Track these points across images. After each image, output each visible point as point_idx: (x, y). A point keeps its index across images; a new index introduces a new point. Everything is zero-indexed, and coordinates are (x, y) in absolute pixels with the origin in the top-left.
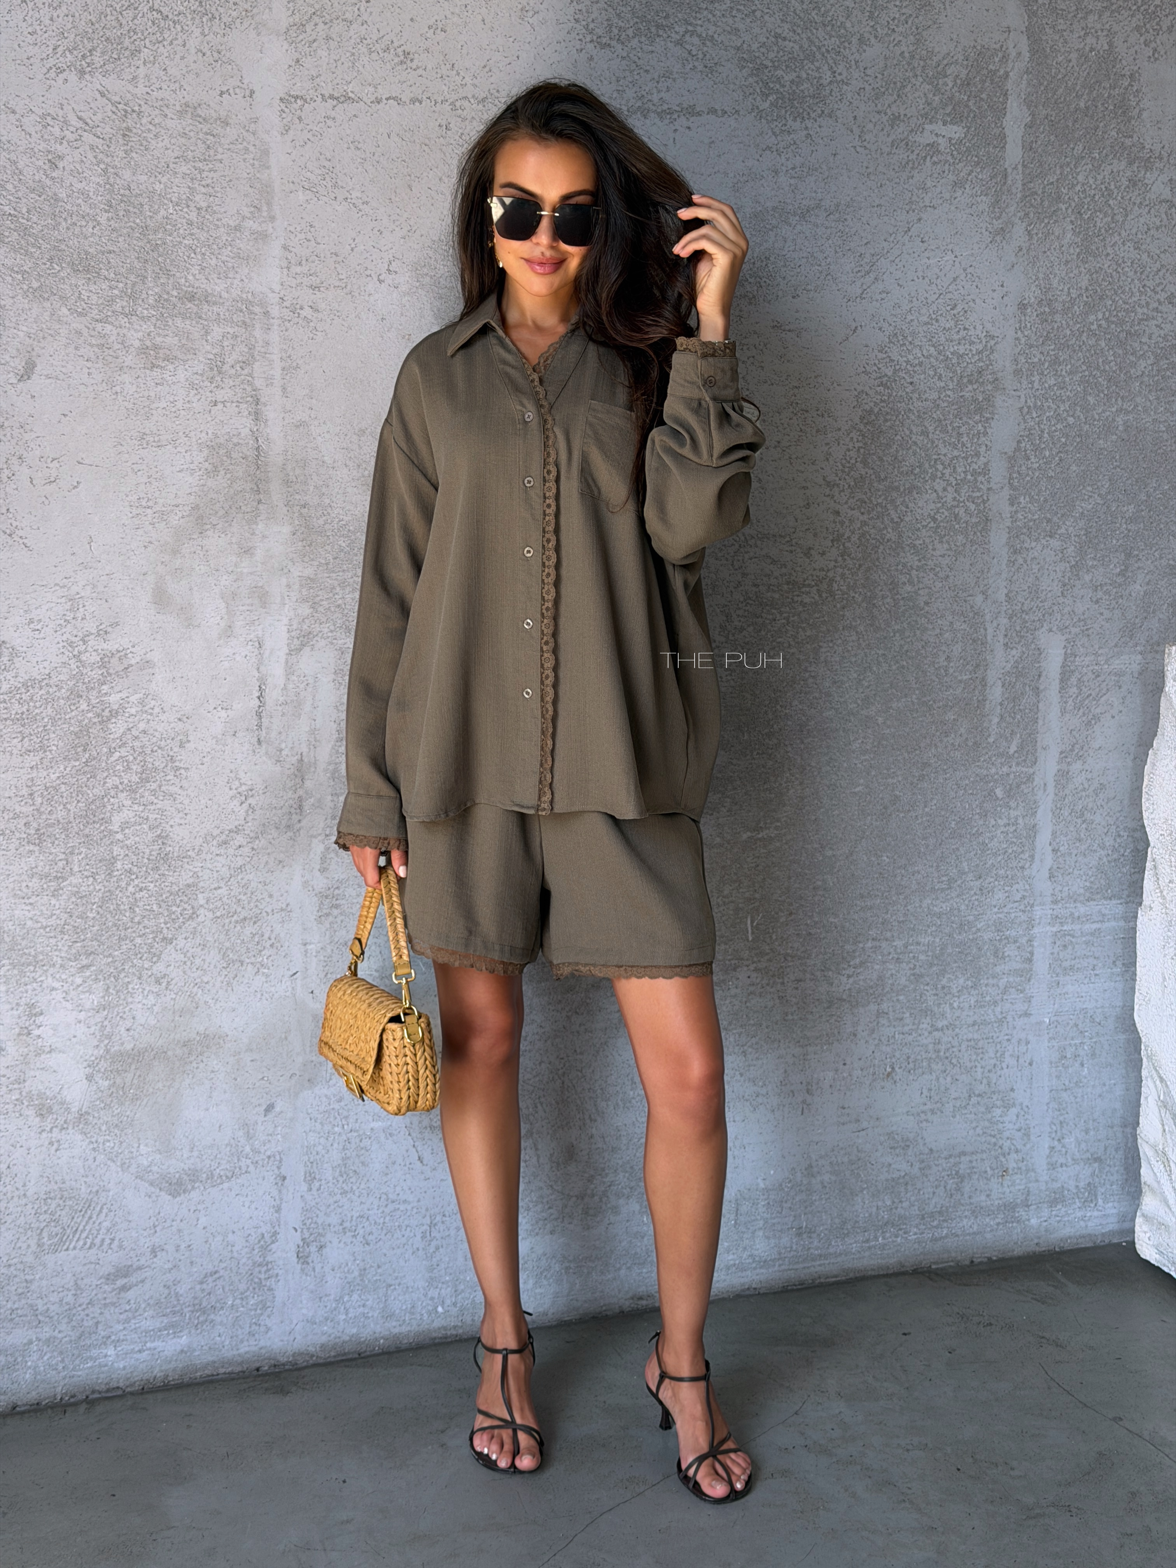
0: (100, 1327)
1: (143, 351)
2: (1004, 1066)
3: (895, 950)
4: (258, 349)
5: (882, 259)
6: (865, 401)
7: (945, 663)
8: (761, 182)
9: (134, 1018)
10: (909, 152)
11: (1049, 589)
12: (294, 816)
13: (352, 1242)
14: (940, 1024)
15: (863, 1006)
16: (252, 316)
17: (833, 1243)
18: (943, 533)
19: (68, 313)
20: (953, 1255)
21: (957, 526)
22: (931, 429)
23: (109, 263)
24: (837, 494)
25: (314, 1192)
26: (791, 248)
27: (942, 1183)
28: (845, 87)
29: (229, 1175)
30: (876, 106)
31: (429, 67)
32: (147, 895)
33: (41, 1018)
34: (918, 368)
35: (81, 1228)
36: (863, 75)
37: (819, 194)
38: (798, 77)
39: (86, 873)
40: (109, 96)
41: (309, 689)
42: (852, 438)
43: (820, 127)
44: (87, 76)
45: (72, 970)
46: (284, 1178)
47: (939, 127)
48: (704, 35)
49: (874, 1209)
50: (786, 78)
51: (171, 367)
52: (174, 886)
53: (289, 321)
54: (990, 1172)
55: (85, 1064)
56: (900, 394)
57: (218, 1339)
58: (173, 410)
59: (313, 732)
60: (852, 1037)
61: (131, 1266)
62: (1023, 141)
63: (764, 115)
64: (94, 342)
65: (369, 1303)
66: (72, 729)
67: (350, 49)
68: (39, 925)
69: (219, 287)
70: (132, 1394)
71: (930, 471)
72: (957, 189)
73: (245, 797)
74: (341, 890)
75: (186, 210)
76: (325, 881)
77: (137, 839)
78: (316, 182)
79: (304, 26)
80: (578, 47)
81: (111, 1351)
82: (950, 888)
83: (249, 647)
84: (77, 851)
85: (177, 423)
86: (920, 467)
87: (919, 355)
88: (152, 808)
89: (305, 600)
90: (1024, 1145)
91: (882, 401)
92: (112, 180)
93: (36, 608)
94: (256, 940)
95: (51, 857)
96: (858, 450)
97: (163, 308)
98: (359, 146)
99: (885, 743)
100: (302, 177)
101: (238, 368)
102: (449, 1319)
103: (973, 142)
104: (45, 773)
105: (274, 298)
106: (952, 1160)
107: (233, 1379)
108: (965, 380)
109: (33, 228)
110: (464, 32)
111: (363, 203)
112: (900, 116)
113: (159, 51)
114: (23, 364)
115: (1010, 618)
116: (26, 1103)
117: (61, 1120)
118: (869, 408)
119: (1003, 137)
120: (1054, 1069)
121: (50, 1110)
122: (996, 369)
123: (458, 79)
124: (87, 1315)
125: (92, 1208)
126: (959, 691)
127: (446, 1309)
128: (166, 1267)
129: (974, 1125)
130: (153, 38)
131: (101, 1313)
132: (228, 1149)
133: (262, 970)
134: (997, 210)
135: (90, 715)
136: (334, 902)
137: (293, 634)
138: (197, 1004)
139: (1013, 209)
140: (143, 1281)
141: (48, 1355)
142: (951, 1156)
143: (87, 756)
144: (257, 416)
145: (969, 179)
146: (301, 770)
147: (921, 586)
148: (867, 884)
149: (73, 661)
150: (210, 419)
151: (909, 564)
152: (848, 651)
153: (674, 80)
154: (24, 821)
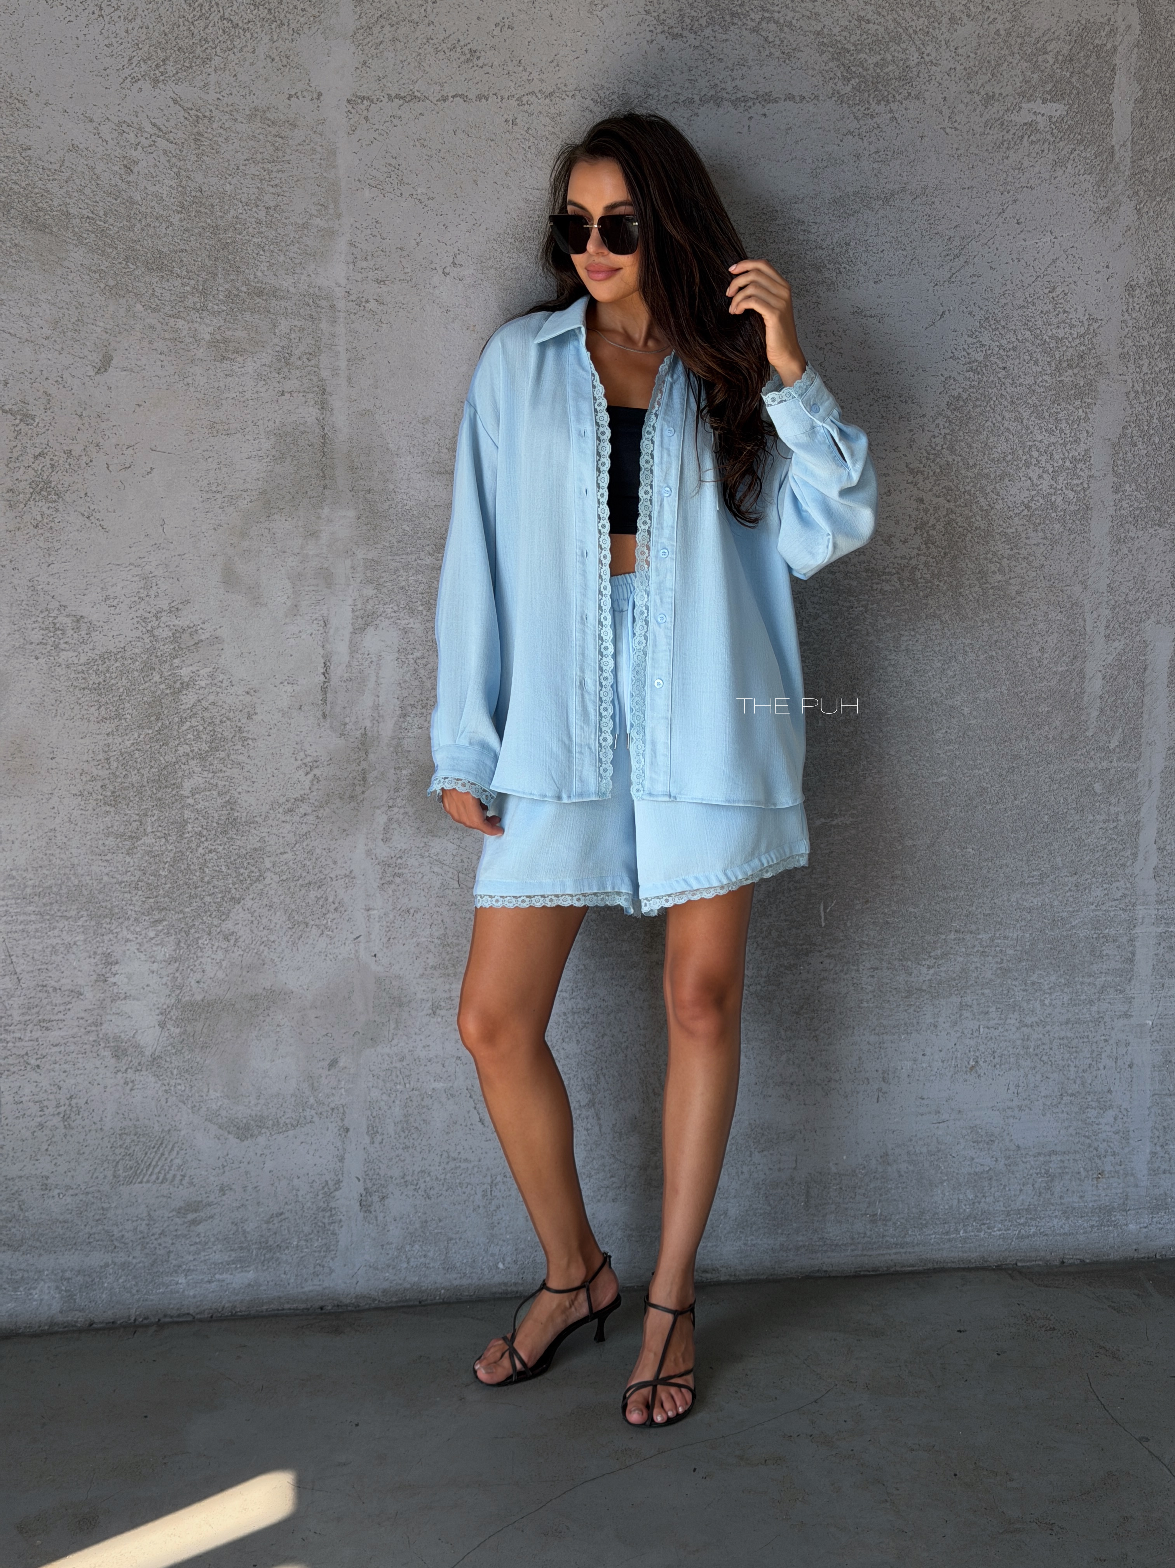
0: (172, 1256)
1: (214, 344)
2: (1102, 1067)
3: (980, 943)
4: (324, 341)
5: (973, 242)
6: (953, 387)
7: (1039, 654)
8: (842, 167)
9: (203, 971)
10: (1005, 132)
11: (1158, 579)
12: (357, 788)
13: (413, 1195)
14: (1029, 1020)
15: (944, 998)
16: (319, 309)
17: (910, 1232)
18: (1038, 521)
19: (142, 309)
20: (1043, 1254)
21: (1053, 515)
22: (1025, 415)
23: (181, 261)
24: (920, 481)
25: (377, 1145)
26: (873, 234)
27: (1031, 1181)
28: (933, 67)
29: (295, 1123)
30: (968, 85)
31: (496, 63)
32: (216, 857)
33: (117, 967)
34: (1012, 352)
35: (154, 1163)
36: (953, 54)
37: (905, 178)
38: (883, 59)
39: (158, 834)
40: (181, 103)
41: (373, 667)
42: (937, 426)
43: (906, 109)
44: (161, 85)
45: (145, 923)
46: (347, 1130)
47: (1037, 106)
48: (782, 21)
49: (955, 1203)
50: (870, 61)
51: (240, 359)
52: (242, 850)
53: (355, 314)
54: (1083, 1173)
55: (158, 1011)
56: (991, 378)
57: (283, 1276)
58: (242, 399)
59: (376, 707)
60: (932, 1028)
61: (202, 1201)
62: (1133, 118)
63: (845, 99)
64: (167, 336)
65: (430, 1254)
66: (145, 699)
67: (417, 49)
68: (115, 880)
69: (286, 283)
70: (201, 1321)
71: (1024, 458)
72: (1058, 169)
73: (310, 768)
74: (404, 859)
75: (254, 209)
76: (388, 850)
77: (207, 804)
78: (382, 179)
79: (370, 28)
80: (649, 39)
81: (182, 1280)
82: (1043, 883)
83: (314, 626)
84: (150, 813)
85: (246, 412)
86: (1013, 453)
87: (1014, 340)
88: (221, 775)
89: (369, 581)
90: (1123, 1148)
91: (972, 387)
92: (184, 182)
93: (112, 586)
94: (321, 903)
95: (126, 817)
96: (945, 437)
97: (233, 303)
98: (425, 144)
99: (970, 733)
100: (367, 176)
101: (305, 360)
102: (509, 1276)
103: (1076, 120)
104: (120, 740)
105: (339, 292)
106: (1041, 1159)
107: (296, 1315)
108: (1065, 365)
109: (110, 229)
110: (532, 28)
111: (429, 199)
112: (994, 95)
113: (229, 58)
114: (100, 358)
115: (1113, 609)
116: (103, 1045)
117: (135, 1062)
118: (956, 394)
119: (1109, 114)
120: (1157, 1073)
121: (125, 1052)
122: (1099, 353)
123: (525, 76)
124: (160, 1245)
125: (164, 1145)
126: (1053, 683)
127: (507, 1265)
128: (234, 1205)
129: (1066, 1124)
130: (224, 46)
131: (173, 1244)
132: (293, 1099)
133: (326, 932)
134: (1101, 189)
135: (163, 686)
136: (397, 871)
137: (357, 613)
138: (263, 960)
139: (1120, 187)
140: (212, 1217)
141: (124, 1278)
142: (1039, 1154)
143: (160, 724)
144: (323, 405)
145: (1071, 157)
146: (365, 744)
147: (1013, 575)
148: (950, 875)
149: (147, 635)
150: (277, 408)
151: (1000, 553)
152: (931, 640)
153: (750, 68)
154: (100, 783)
